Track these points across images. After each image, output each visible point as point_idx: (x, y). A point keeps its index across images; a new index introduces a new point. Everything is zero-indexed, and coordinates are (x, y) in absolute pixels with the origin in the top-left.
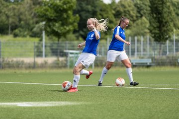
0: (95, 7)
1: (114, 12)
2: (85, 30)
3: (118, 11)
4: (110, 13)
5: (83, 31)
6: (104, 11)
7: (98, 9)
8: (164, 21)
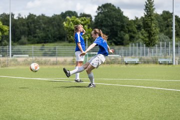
0: (123, 23)
1: (136, 26)
2: (116, 38)
3: (139, 25)
4: (134, 26)
5: (115, 39)
6: (130, 25)
7: (125, 24)
8: (152, 32)
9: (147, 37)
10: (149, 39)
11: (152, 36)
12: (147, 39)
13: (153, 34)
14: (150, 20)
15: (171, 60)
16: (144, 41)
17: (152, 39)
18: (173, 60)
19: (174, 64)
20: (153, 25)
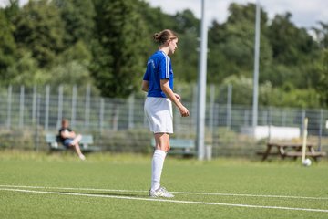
1: (13, 28)
9: (109, 65)
10: (115, 73)
11: (123, 63)
12: (108, 74)
13: (129, 56)
14: (119, 10)
15: (192, 145)
16: (98, 79)
17: (125, 75)
18: (197, 143)
19: (201, 156)
20: (129, 27)
